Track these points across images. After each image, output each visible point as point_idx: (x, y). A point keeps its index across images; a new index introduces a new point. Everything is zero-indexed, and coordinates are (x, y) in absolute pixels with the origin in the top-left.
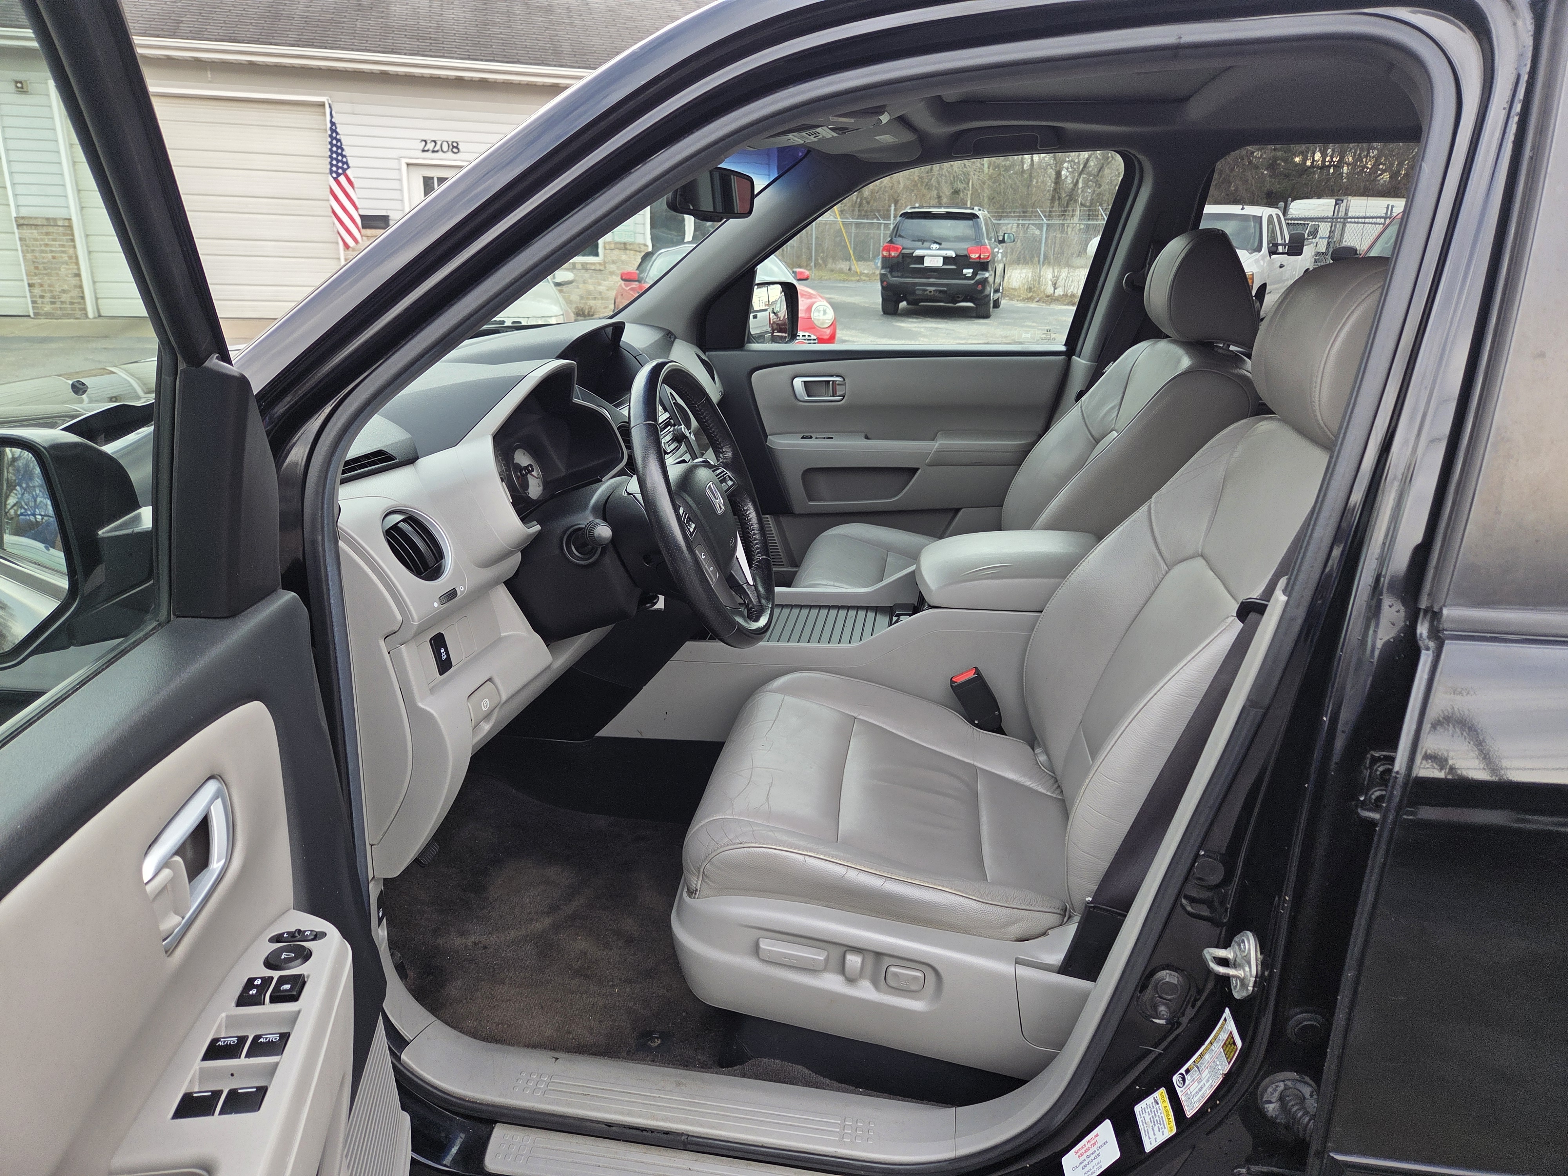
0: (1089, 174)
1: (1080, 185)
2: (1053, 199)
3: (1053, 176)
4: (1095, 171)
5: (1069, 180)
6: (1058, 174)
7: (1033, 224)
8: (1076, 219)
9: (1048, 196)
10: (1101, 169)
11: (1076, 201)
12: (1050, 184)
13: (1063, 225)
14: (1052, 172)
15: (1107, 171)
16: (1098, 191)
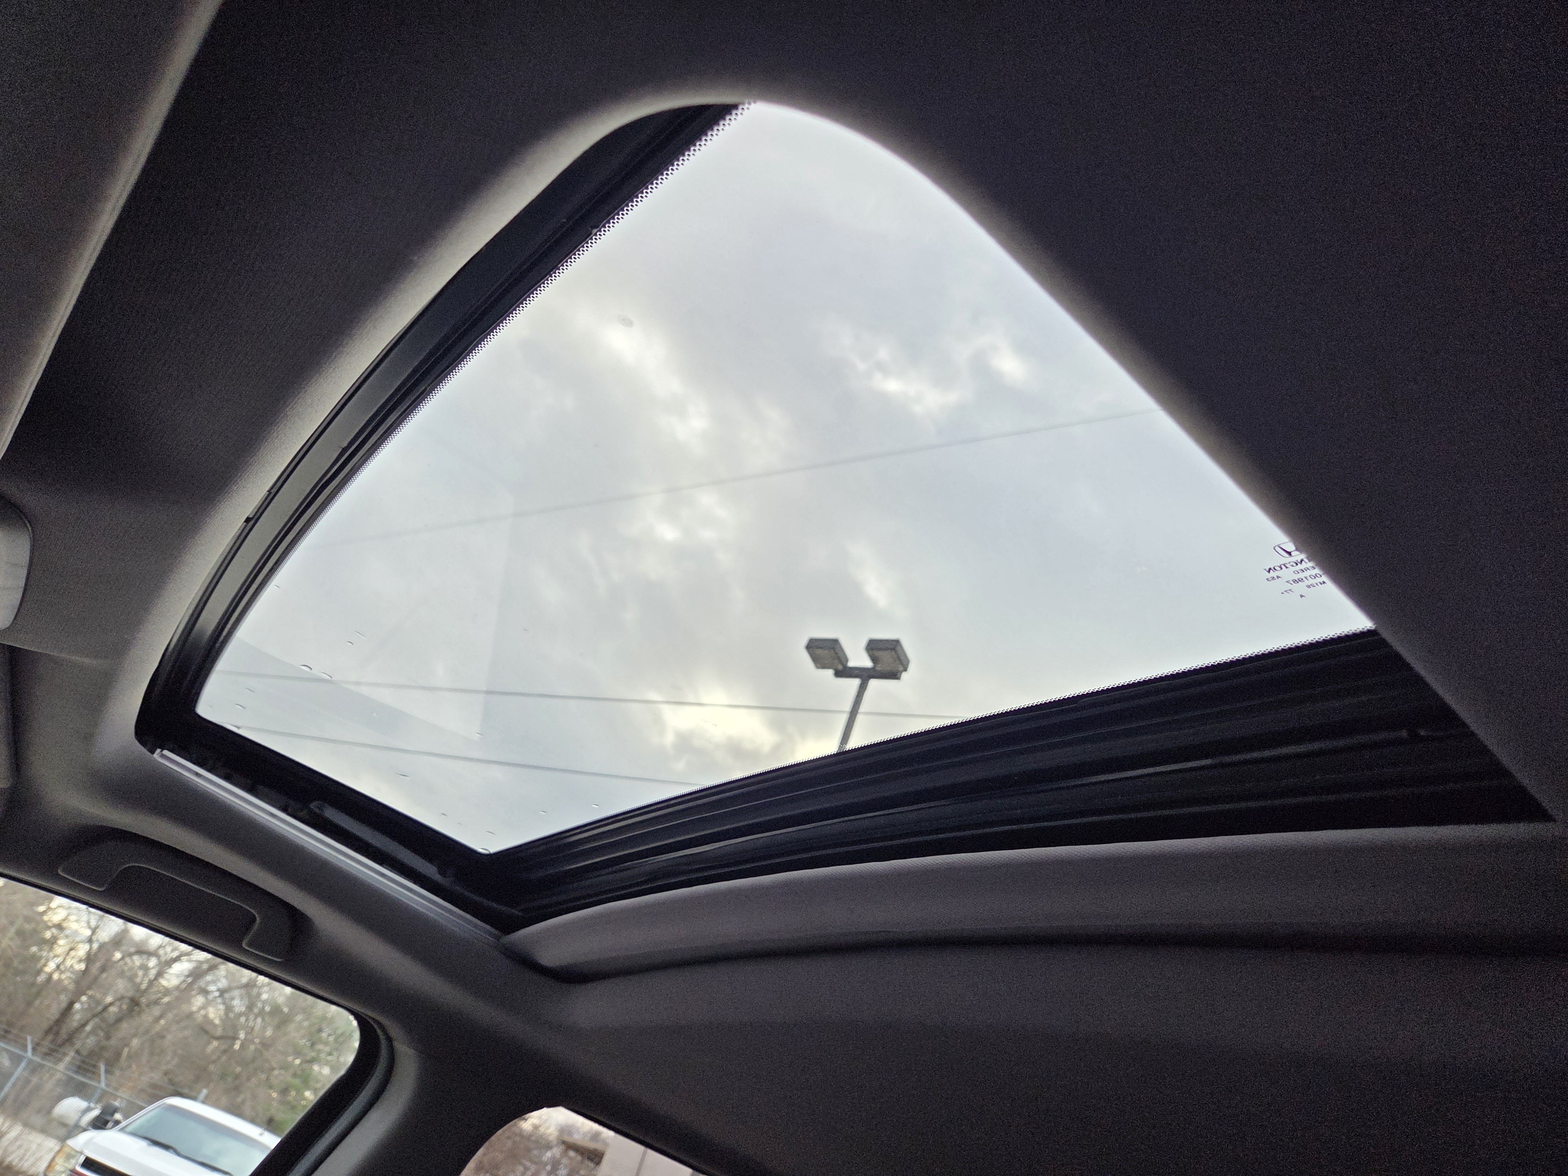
0: (103, 1020)
1: (88, 1028)
2: (48, 1031)
3: (64, 1005)
4: (111, 1020)
5: (77, 1017)
6: (71, 1005)
7: (7, 1051)
8: (61, 1067)
9: (45, 1025)
10: (119, 1020)
11: (72, 1044)
12: (54, 1012)
13: (41, 1066)
14: (64, 999)
15: (124, 1025)
16: (105, 1043)
